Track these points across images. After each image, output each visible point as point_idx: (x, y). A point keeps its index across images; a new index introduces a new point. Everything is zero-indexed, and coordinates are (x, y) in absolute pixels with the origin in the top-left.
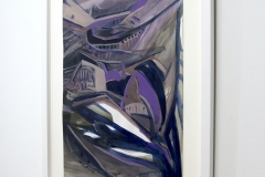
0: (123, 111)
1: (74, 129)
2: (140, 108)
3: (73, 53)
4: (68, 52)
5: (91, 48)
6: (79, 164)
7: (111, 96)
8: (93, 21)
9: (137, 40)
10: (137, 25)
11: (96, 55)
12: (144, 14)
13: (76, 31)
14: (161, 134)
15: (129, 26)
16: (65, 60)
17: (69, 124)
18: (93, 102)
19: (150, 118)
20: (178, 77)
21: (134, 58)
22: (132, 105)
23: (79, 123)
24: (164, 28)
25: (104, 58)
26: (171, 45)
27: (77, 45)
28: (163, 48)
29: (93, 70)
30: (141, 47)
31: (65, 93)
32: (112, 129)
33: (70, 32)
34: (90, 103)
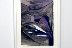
0: (39, 26)
1: (25, 31)
2: (43, 25)
3: (24, 12)
4: (22, 12)
5: (30, 11)
6: (26, 40)
7: (36, 23)
8: (30, 4)
9: (43, 10)
10: (42, 6)
11: (31, 13)
12: (44, 4)
13: (25, 6)
14: (49, 31)
15: (41, 6)
16: (21, 14)
17: (23, 30)
18: (30, 24)
19: (46, 27)
20: (52, 18)
21: (42, 14)
22: (41, 25)
23: (26, 30)
24: (49, 7)
25: (34, 14)
26: (51, 11)
27: (25, 10)
28: (49, 12)
29: (30, 16)
30: (44, 11)
31: (22, 22)
32: (36, 30)
33: (23, 7)
34: (30, 25)
